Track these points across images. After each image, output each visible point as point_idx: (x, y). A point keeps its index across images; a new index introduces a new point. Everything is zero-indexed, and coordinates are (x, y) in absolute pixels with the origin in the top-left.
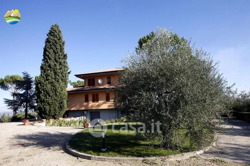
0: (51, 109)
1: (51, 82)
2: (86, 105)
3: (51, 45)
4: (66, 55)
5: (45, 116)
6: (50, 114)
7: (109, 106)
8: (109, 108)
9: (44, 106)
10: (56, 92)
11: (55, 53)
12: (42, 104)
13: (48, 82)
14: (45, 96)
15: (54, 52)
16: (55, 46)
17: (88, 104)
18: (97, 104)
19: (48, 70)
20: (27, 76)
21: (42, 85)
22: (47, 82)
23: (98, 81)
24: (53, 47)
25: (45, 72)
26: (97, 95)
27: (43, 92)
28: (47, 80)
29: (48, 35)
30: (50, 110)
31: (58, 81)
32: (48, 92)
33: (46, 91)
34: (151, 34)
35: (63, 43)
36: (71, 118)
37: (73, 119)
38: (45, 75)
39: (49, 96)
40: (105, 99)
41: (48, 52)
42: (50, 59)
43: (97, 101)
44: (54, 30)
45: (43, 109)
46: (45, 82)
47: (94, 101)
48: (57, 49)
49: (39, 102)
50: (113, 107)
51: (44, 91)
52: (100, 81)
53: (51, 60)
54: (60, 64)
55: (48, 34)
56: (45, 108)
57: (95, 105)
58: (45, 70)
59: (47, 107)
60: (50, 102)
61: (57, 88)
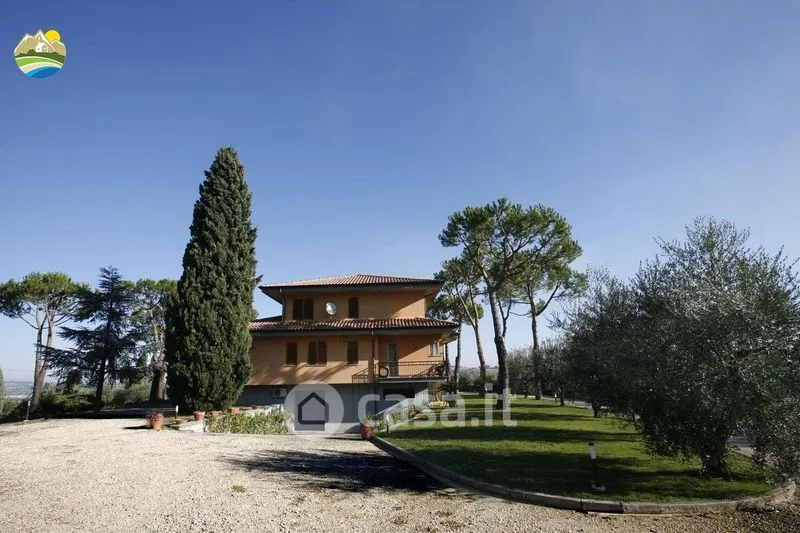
0: (216, 380)
1: (219, 305)
2: (290, 371)
3: (218, 201)
4: (255, 230)
5: (193, 403)
6: (208, 395)
7: (355, 376)
8: (356, 381)
9: (197, 374)
10: (229, 333)
11: (230, 226)
12: (188, 365)
13: (212, 304)
14: (200, 343)
15: (227, 221)
16: (230, 205)
17: (294, 371)
18: (320, 369)
19: (209, 270)
20: (115, 279)
21: (193, 310)
22: (208, 303)
23: (325, 307)
24: (225, 206)
25: (199, 274)
26: (323, 345)
27: (194, 331)
28: (207, 297)
29: (207, 174)
30: (211, 386)
31: (235, 303)
32: (209, 331)
33: (205, 328)
34: (498, 204)
35: (248, 199)
36: (254, 408)
37: (259, 410)
38: (201, 282)
39: (212, 343)
40: (346, 356)
41: (210, 219)
42: (217, 240)
43: (323, 361)
44: (227, 163)
45: (191, 380)
46: (202, 302)
47: (312, 361)
48: (234, 213)
49: (178, 361)
50: (367, 381)
51: (198, 330)
52: (329, 308)
53: (221, 241)
54: (241, 255)
55: (209, 170)
56: (196, 380)
57: (315, 372)
58: (201, 268)
59: (205, 376)
60: (215, 360)
61: (234, 323)
